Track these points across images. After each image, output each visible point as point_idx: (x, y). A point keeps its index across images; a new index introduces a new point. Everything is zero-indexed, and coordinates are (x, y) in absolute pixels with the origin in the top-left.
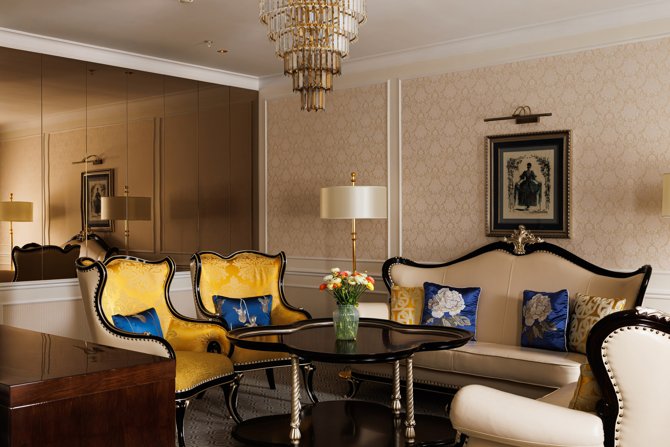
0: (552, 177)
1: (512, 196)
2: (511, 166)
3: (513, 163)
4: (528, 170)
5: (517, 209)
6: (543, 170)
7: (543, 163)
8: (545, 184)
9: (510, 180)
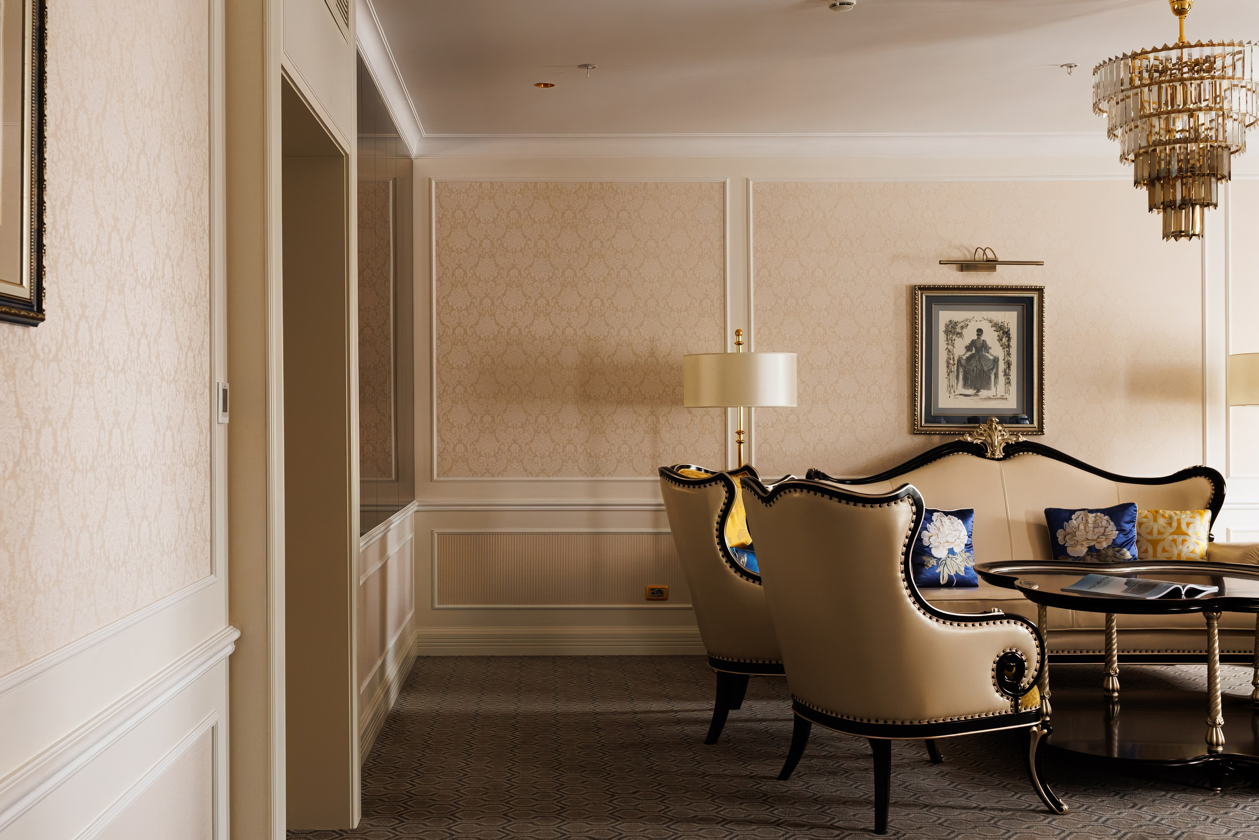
0: (1014, 350)
1: (953, 376)
2: (950, 331)
3: (954, 328)
4: (979, 338)
5: (961, 395)
6: (1000, 340)
7: (1001, 329)
8: (1004, 360)
9: (949, 351)
